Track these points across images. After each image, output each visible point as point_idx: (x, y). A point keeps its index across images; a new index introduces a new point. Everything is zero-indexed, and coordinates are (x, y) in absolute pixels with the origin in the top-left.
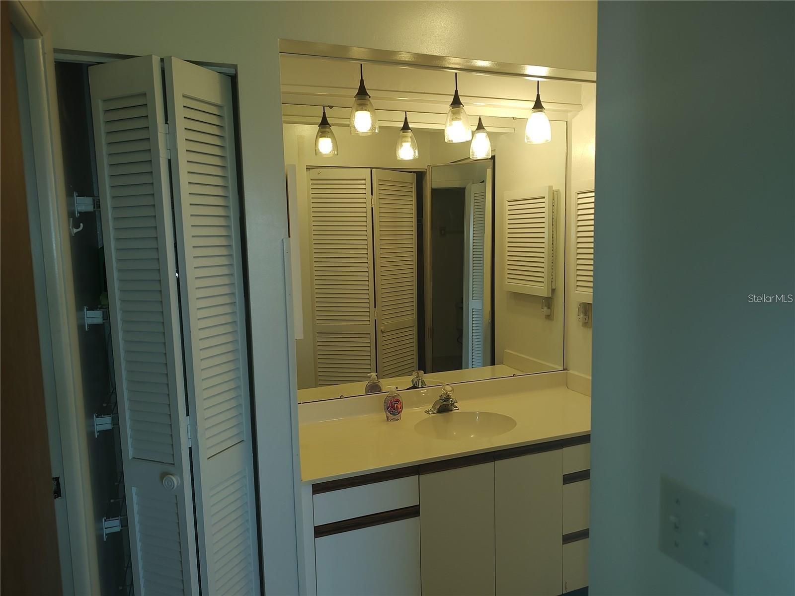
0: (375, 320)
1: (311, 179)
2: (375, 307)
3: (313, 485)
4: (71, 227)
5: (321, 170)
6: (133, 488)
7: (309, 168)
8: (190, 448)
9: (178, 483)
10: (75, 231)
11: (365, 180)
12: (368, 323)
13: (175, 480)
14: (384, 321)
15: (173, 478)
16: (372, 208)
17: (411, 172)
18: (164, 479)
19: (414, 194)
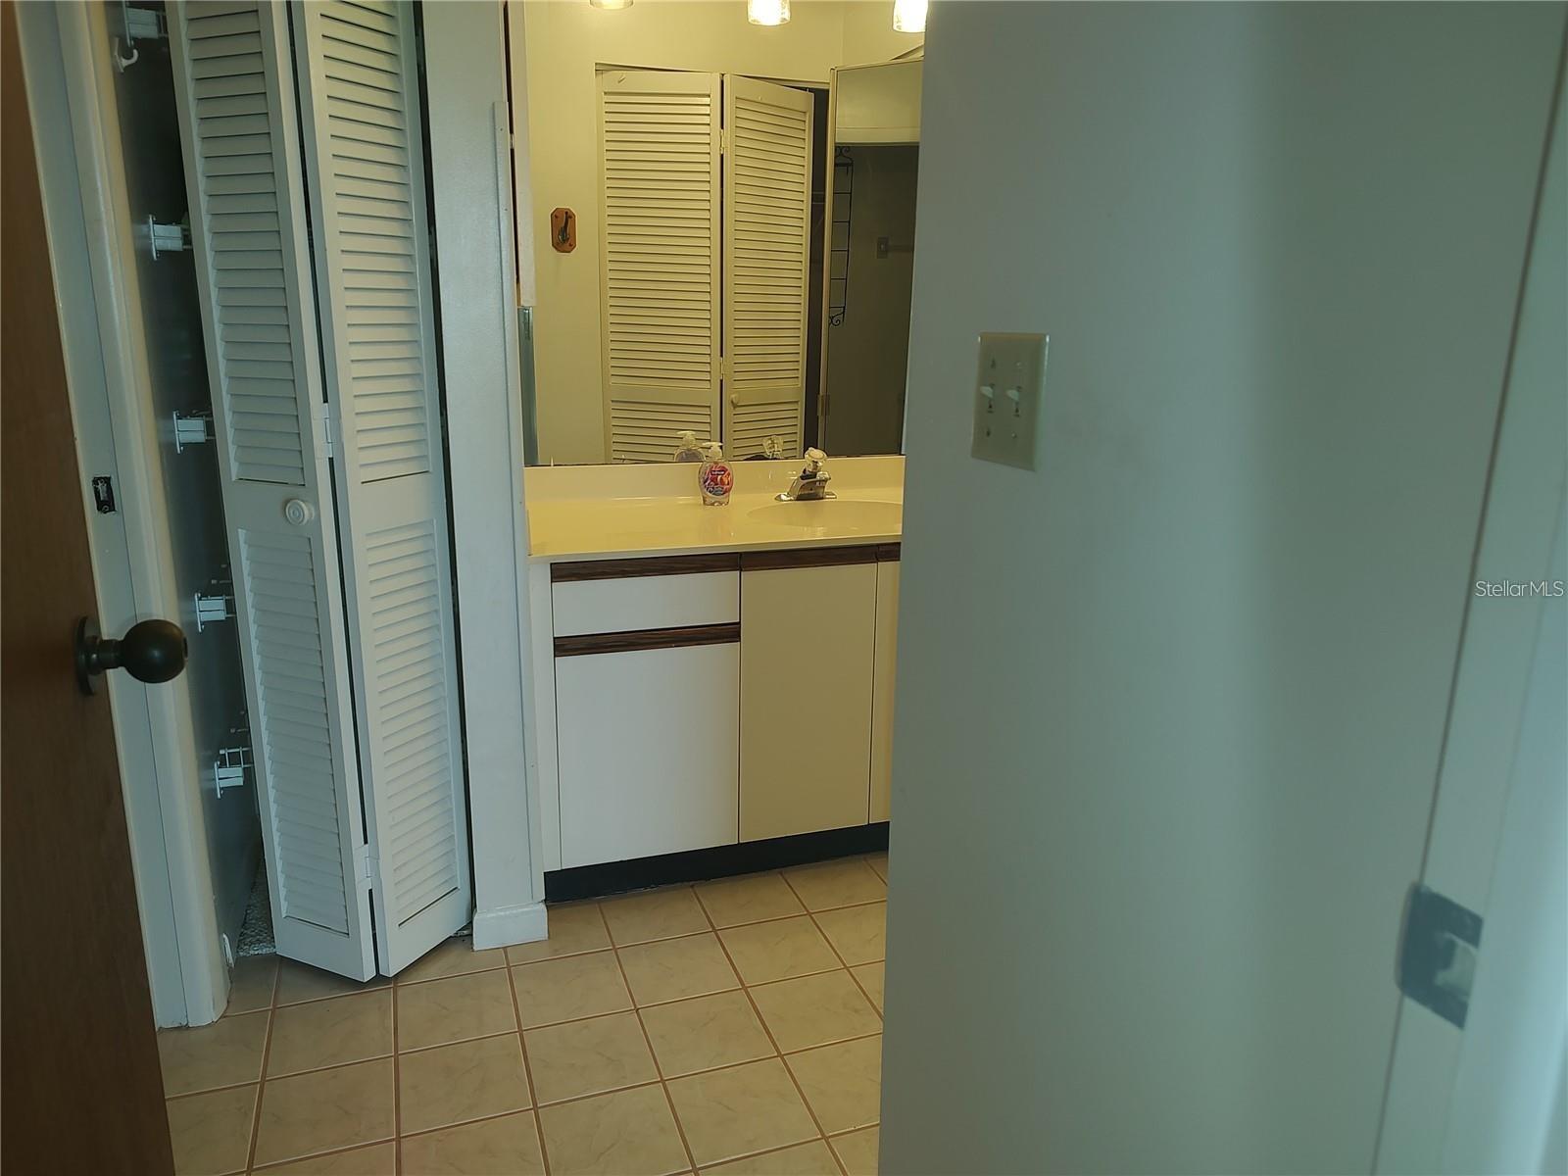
0: (722, 381)
1: (605, 93)
2: (722, 356)
3: (551, 564)
4: (116, 54)
5: (625, 74)
6: (240, 530)
7: (602, 69)
8: (331, 460)
9: (311, 515)
10: (125, 63)
11: (709, 96)
12: (707, 385)
13: (307, 510)
14: (738, 385)
15: (303, 505)
16: (722, 156)
17: (805, 89)
18: (289, 505)
19: (809, 136)
